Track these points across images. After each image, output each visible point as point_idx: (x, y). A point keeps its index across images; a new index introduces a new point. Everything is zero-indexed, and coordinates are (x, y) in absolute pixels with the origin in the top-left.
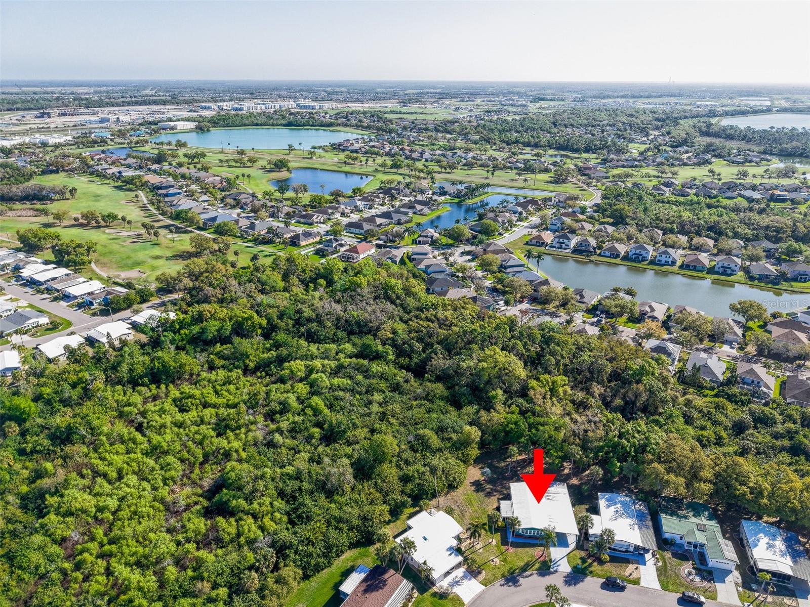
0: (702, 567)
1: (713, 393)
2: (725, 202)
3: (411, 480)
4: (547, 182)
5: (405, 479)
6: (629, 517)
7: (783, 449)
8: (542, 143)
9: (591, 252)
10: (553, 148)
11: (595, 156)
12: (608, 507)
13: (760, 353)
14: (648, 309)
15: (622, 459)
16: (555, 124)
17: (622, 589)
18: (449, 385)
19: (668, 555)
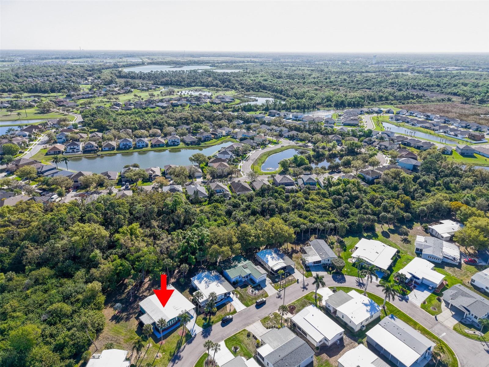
0: (255, 285)
1: (207, 203)
2: (152, 110)
3: (65, 346)
4: (36, 114)
5: (59, 348)
6: (213, 281)
7: (249, 215)
8: (15, 89)
9: (96, 150)
10: (26, 92)
11: (60, 94)
12: (200, 282)
13: (214, 177)
14: (151, 172)
15: (193, 253)
16: (16, 76)
17: (231, 320)
18: (52, 266)
19: (239, 289)
